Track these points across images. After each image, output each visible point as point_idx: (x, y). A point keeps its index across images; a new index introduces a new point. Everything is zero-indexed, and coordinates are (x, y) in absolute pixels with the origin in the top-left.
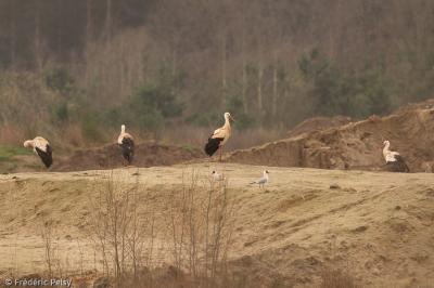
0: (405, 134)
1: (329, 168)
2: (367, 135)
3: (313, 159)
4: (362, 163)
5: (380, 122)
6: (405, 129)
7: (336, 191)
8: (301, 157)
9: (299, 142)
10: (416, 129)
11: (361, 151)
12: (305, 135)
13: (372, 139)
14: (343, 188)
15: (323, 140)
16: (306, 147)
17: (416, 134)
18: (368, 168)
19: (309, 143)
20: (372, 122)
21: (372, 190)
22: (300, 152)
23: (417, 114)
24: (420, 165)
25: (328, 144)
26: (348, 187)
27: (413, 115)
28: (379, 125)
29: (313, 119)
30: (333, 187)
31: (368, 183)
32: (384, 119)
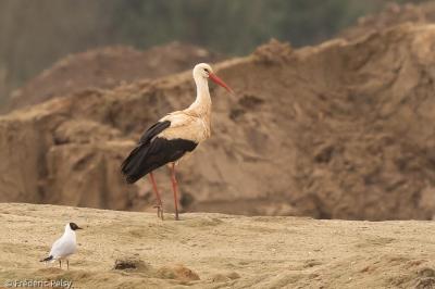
0: (371, 99)
1: (129, 206)
2: (251, 103)
3: (80, 177)
4: (233, 192)
5: (293, 62)
6: (372, 84)
7: (133, 278)
8: (43, 174)
9: (41, 124)
10: (406, 85)
11: (230, 154)
12: (58, 103)
13: (267, 115)
14: (156, 266)
15: (111, 118)
16: (58, 142)
17: (404, 101)
18: (251, 207)
19: (69, 128)
20: (267, 63)
21: (247, 274)
22: (42, 159)
23: (406, 38)
24: (416, 196)
25: (128, 130)
26: (172, 266)
27: (393, 40)
28: (288, 71)
29: (90, 54)
30: (123, 266)
31: (235, 252)
32: (304, 52)
